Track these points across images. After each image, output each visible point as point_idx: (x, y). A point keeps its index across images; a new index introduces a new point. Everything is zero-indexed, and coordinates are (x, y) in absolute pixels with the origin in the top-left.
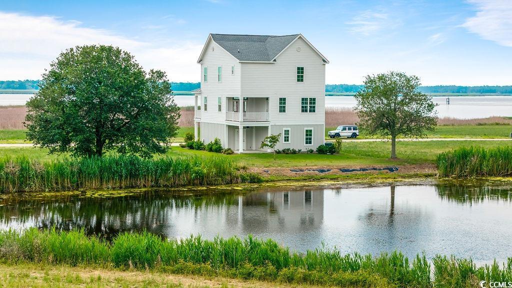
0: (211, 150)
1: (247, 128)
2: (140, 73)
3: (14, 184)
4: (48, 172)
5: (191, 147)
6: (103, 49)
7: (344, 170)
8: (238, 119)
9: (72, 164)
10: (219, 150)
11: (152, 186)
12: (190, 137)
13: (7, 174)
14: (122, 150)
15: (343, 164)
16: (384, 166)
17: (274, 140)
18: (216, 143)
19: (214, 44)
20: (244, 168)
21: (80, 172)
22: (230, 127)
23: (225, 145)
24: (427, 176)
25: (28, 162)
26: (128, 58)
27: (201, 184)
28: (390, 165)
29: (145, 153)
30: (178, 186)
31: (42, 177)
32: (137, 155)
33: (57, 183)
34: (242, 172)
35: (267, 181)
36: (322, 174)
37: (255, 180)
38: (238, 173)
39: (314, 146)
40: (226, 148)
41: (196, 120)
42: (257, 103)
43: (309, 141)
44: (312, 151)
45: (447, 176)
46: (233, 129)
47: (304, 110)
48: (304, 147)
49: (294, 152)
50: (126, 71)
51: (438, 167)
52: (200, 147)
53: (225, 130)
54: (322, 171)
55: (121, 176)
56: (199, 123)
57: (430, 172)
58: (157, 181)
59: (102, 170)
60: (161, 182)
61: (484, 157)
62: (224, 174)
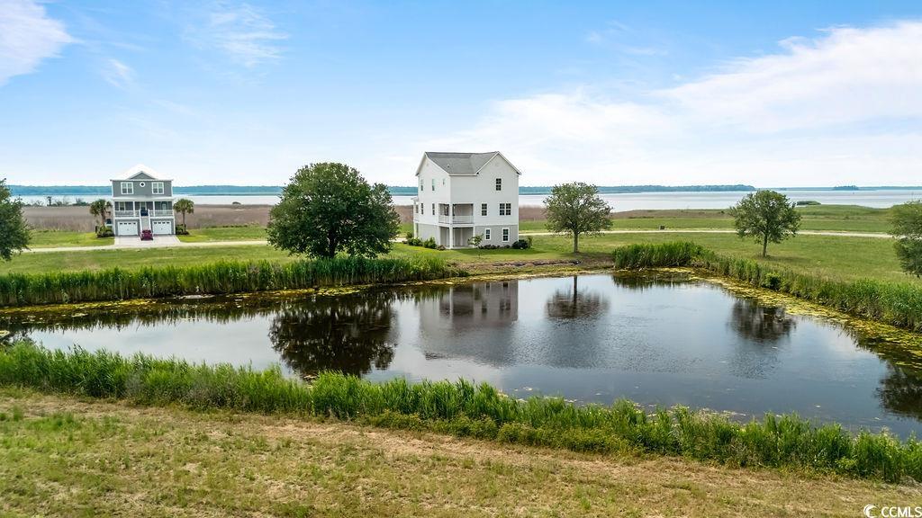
0: (427, 246)
1: (457, 230)
2: (366, 186)
3: (256, 283)
4: (286, 272)
5: (411, 244)
6: (333, 165)
7: (536, 264)
8: (449, 222)
9: (307, 265)
10: (433, 247)
11: (377, 282)
12: (410, 236)
13: (249, 275)
14: (351, 251)
15: (535, 258)
16: (569, 259)
17: (478, 239)
18: (431, 241)
19: (428, 160)
20: (454, 264)
21: (314, 271)
22: (442, 228)
23: (438, 242)
24: (606, 268)
25: (268, 264)
26: (355, 173)
27: (419, 280)
28: (574, 259)
29: (371, 253)
30: (399, 281)
31: (281, 277)
32: (364, 255)
33: (294, 282)
34: (452, 268)
35: (473, 275)
36: (519, 268)
37: (463, 274)
38: (450, 269)
39: (510, 242)
40: (439, 245)
41: (415, 222)
42: (463, 209)
43: (505, 238)
44: (508, 247)
45: (622, 267)
46: (444, 230)
47: (502, 213)
48: (502, 243)
49: (494, 248)
50: (353, 184)
51: (614, 260)
52: (418, 244)
53: (438, 230)
54: (519, 265)
55: (350, 274)
56: (417, 225)
57: (608, 264)
58: (381, 278)
59: (333, 269)
60: (385, 278)
61: (653, 251)
62: (438, 270)
